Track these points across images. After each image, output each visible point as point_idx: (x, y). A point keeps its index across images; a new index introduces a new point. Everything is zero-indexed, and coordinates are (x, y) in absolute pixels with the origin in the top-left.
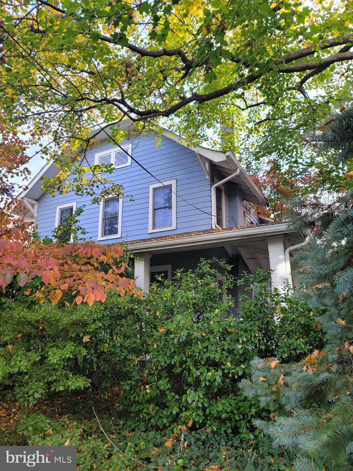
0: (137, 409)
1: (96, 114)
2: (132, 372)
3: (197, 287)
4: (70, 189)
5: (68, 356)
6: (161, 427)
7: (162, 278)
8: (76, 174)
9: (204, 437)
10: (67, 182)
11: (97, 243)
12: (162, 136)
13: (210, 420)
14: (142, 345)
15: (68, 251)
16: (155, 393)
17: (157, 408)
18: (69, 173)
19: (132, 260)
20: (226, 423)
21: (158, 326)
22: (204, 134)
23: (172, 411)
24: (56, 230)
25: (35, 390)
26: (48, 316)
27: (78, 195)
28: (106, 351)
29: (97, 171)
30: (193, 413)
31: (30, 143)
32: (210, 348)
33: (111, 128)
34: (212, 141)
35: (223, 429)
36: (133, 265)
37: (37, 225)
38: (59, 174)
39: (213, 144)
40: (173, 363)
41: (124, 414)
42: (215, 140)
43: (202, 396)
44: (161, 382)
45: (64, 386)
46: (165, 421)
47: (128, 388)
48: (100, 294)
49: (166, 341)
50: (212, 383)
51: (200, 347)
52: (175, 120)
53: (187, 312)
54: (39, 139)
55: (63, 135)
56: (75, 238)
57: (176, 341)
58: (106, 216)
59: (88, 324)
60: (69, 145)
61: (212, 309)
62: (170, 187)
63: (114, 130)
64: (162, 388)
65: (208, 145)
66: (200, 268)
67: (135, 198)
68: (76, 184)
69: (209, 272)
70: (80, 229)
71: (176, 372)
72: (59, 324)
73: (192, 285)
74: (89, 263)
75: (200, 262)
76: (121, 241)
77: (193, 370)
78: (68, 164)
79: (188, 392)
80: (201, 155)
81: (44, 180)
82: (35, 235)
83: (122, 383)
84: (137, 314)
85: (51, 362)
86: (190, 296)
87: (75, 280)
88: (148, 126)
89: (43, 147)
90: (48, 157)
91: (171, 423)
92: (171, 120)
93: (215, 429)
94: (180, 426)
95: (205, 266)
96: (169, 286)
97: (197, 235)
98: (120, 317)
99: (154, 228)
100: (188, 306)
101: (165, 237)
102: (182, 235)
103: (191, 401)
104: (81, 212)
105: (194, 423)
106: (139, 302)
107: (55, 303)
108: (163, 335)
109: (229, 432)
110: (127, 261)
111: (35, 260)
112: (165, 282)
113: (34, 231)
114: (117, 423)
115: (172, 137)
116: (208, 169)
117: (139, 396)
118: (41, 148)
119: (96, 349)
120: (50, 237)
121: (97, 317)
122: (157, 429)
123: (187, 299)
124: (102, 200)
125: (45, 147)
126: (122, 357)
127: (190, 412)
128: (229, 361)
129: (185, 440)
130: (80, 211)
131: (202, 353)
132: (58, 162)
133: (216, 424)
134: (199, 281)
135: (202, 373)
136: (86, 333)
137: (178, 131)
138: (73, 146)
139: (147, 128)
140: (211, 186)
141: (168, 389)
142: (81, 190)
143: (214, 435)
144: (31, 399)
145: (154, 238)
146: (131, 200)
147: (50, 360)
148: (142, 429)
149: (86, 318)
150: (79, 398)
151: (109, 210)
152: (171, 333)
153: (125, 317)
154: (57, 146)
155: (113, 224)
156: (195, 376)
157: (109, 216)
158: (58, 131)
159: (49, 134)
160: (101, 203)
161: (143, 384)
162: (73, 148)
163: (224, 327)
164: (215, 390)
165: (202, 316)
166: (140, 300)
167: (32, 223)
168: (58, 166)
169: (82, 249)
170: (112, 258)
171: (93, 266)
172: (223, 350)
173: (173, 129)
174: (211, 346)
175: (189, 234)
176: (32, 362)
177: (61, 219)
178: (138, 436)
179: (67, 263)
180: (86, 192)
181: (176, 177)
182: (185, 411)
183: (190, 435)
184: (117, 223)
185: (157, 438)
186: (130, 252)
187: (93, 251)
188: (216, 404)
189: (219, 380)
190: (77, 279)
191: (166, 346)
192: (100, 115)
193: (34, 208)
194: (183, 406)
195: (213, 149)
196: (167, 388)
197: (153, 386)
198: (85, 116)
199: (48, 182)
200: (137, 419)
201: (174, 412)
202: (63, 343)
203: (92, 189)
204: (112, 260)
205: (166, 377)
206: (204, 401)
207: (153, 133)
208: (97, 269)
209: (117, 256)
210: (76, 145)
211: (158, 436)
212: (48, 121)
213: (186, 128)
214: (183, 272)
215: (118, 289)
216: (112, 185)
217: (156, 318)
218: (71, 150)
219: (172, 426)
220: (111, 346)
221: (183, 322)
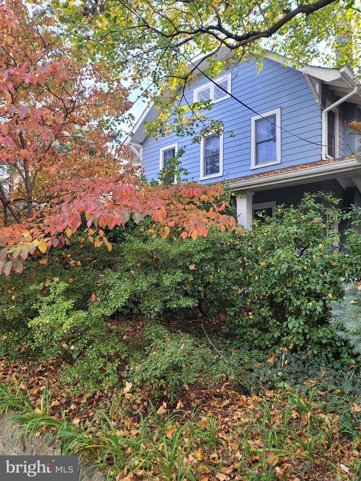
0: (241, 331)
1: (192, 45)
2: (236, 300)
3: (300, 223)
4: (171, 130)
5: (178, 280)
6: (264, 348)
7: (263, 215)
8: (176, 114)
9: (304, 357)
10: (168, 124)
11: (199, 183)
12: (265, 58)
13: (311, 345)
14: (245, 277)
15: (173, 192)
16: (257, 319)
17: (260, 332)
18: (169, 114)
19: (234, 198)
20: (327, 349)
21: (260, 260)
22: (314, 49)
23: (273, 335)
24: (161, 173)
25: (154, 305)
26: (160, 248)
27: (179, 136)
28: (211, 281)
29: (196, 109)
30: (293, 337)
31: (131, 88)
32: (311, 280)
33: (208, 61)
34: (324, 57)
35: (324, 353)
36: (235, 202)
37: (144, 169)
38: (160, 116)
39: (325, 60)
40: (274, 293)
41: (231, 336)
42: (328, 55)
43: (302, 323)
44: (262, 309)
45: (177, 304)
46: (267, 343)
47: (232, 314)
48: (202, 230)
49: (267, 274)
50: (313, 312)
51: (301, 279)
52: (279, 39)
53: (288, 247)
54: (140, 82)
55: (161, 74)
56: (179, 179)
57: (276, 273)
58: (207, 154)
59: (193, 255)
60: (167, 84)
61: (316, 243)
62: (274, 116)
63: (211, 62)
64: (264, 314)
65: (320, 62)
66: (304, 203)
67: (235, 133)
68: (176, 124)
69: (314, 207)
70: (183, 170)
71: (277, 302)
72: (169, 255)
73: (293, 221)
74: (192, 202)
75: (304, 197)
76: (222, 179)
77: (294, 300)
78: (167, 105)
79: (289, 320)
80: (309, 76)
81: (147, 125)
82: (143, 179)
83: (227, 309)
84: (238, 249)
85: (165, 284)
86: (291, 231)
87: (180, 218)
88: (248, 50)
89: (144, 91)
90: (149, 100)
91: (273, 345)
92: (274, 39)
93: (316, 352)
94: (281, 348)
95: (309, 201)
96: (271, 222)
97: (303, 168)
98: (223, 252)
99: (256, 164)
100: (290, 241)
101: (268, 173)
102: (286, 169)
103: (291, 327)
104: (183, 153)
105: (295, 346)
106: (241, 238)
107: (164, 237)
108: (264, 269)
109: (330, 356)
110: (229, 199)
111: (145, 201)
112: (267, 218)
113: (142, 175)
114: (224, 342)
115: (276, 59)
116: (318, 92)
117: (242, 321)
118: (142, 92)
119: (202, 280)
120: (156, 180)
121: (200, 249)
122: (260, 348)
123: (288, 234)
124: (202, 139)
125: (146, 91)
126: (226, 287)
127: (291, 337)
128: (330, 293)
129: (286, 359)
130: (181, 152)
131: (303, 285)
132: (158, 104)
133: (317, 348)
134: (303, 217)
135: (302, 303)
136: (191, 263)
137: (283, 50)
138: (172, 85)
139: (247, 52)
140: (322, 110)
141: (270, 316)
142: (181, 131)
143: (314, 357)
144: (152, 312)
145: (257, 175)
146: (231, 136)
147: (164, 283)
148: (246, 348)
149: (191, 250)
150: (190, 322)
151: (210, 147)
152: (272, 266)
153: (228, 252)
154: (156, 87)
155: (215, 162)
156: (295, 305)
157: (210, 155)
158: (157, 71)
159: (149, 76)
160: (202, 142)
161: (246, 311)
162: (171, 87)
163: (327, 261)
164: (316, 319)
165: (305, 251)
166: (242, 236)
167: (140, 167)
168: (159, 108)
169: (184, 189)
170: (213, 196)
171: (196, 205)
172: (325, 283)
173: (276, 50)
174: (312, 279)
175: (294, 167)
176: (150, 283)
177: (165, 161)
178: (242, 353)
179: (172, 203)
180: (187, 132)
181: (281, 105)
182: (286, 336)
183: (291, 356)
184: (218, 161)
185: (259, 356)
186: (231, 191)
187: (195, 192)
188: (317, 331)
189: (319, 309)
190: (182, 217)
191: (267, 278)
192: (196, 46)
193: (139, 152)
194: (285, 332)
195: (325, 66)
196: (268, 315)
197: (256, 313)
198: (182, 49)
199: (150, 126)
200: (242, 340)
201: (276, 336)
202: (173, 271)
203: (192, 129)
204: (212, 198)
205: (268, 306)
206: (304, 328)
207: (254, 58)
208: (199, 207)
209: (217, 194)
210: (175, 84)
211: (261, 354)
212: (146, 61)
213: (292, 46)
214: (284, 208)
215: (218, 225)
216: (211, 122)
217: (257, 253)
218: (170, 89)
219: (274, 347)
220: (216, 277)
221: (283, 256)
